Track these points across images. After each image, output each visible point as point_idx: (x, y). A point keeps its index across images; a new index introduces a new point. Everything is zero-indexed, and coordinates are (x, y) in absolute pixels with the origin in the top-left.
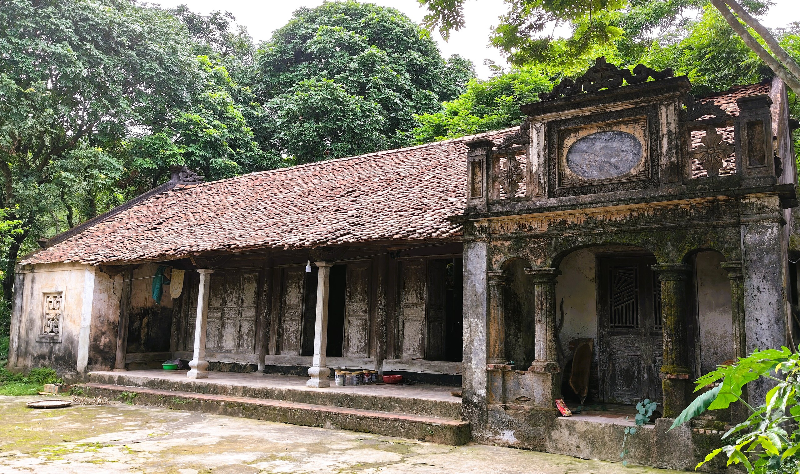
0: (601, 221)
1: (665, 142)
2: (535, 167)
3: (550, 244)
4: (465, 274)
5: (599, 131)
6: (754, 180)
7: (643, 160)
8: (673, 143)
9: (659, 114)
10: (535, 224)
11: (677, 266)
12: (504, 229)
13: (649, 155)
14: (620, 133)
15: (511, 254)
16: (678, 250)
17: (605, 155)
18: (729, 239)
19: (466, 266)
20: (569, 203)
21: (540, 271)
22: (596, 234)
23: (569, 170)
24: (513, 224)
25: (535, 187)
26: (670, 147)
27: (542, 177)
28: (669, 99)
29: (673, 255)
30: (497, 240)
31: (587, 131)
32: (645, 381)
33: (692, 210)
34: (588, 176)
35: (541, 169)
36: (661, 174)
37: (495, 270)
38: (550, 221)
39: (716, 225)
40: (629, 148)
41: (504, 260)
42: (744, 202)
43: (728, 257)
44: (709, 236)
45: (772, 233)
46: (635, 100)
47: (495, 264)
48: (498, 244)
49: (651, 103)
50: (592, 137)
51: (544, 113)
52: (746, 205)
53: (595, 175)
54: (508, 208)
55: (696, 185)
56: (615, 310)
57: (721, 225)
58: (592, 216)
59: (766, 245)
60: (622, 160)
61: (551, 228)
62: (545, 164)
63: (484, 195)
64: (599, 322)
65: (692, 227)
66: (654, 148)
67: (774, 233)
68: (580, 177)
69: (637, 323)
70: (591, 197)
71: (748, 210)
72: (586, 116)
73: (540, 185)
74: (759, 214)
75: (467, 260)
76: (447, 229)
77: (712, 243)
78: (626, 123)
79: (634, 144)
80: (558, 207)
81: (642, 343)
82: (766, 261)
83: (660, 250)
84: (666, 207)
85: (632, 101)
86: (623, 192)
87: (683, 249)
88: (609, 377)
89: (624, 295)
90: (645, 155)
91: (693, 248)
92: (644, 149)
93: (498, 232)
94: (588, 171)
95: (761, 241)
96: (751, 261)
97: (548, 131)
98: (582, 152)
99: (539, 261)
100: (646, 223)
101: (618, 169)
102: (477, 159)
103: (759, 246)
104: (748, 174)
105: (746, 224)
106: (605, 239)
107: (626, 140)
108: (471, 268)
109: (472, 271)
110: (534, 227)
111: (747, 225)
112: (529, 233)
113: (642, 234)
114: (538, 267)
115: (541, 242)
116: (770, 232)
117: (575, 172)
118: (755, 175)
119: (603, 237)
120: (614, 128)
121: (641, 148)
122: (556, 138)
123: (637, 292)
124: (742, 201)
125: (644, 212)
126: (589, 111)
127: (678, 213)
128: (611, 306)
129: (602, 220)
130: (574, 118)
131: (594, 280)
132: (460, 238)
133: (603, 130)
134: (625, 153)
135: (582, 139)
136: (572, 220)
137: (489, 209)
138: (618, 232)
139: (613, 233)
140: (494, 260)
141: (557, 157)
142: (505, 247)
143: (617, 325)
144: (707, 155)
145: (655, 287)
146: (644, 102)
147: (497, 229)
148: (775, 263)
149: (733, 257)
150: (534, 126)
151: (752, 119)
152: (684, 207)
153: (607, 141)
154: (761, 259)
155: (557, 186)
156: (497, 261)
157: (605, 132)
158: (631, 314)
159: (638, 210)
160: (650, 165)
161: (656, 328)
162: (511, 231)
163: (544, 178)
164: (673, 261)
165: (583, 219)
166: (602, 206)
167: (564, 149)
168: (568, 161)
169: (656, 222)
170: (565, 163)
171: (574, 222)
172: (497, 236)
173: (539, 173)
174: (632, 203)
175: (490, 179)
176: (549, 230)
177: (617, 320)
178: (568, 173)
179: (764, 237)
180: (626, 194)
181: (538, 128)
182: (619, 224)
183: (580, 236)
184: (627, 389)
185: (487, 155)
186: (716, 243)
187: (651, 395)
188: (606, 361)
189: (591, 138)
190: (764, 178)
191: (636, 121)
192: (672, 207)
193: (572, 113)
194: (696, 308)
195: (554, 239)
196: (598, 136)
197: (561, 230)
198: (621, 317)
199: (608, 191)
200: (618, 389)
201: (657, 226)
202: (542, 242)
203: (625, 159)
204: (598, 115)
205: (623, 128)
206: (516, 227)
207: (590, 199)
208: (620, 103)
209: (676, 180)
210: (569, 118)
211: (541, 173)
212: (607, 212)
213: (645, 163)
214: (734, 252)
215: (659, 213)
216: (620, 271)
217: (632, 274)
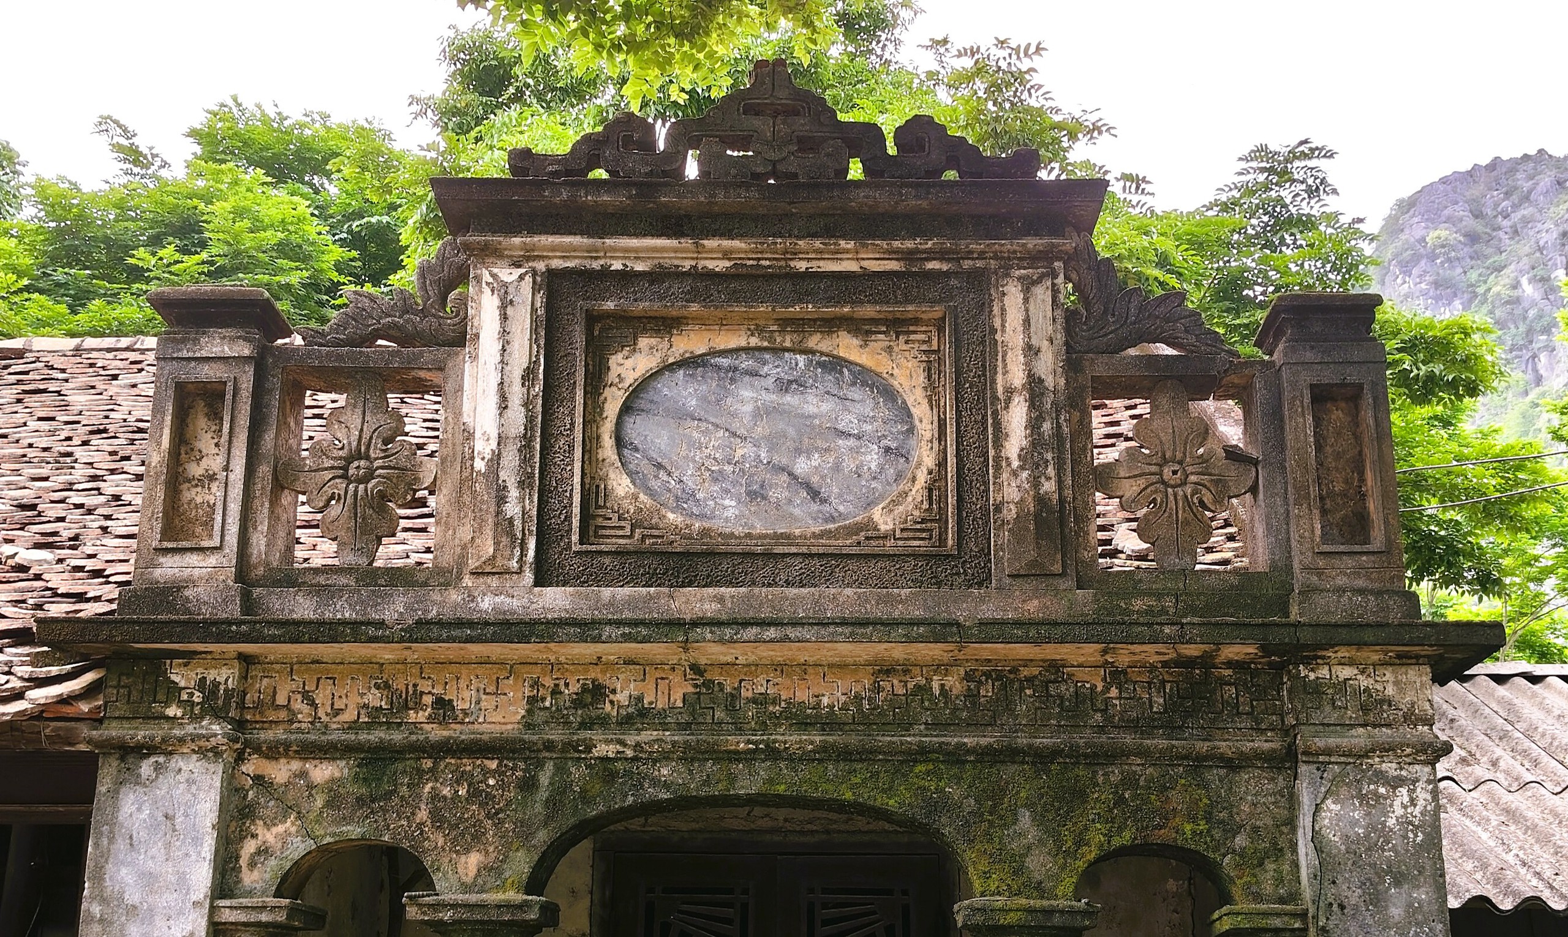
0: (754, 701)
1: (1017, 417)
2: (484, 447)
3: (528, 785)
4: (90, 907)
5: (754, 341)
6: (1345, 599)
7: (922, 477)
8: (1047, 426)
9: (996, 310)
10: (466, 694)
11: (1062, 912)
12: (313, 704)
13: (951, 461)
14: (835, 364)
15: (337, 822)
16: (1059, 842)
17: (773, 442)
18: (1251, 815)
19: (100, 869)
20: (627, 615)
21: (482, 906)
22: (735, 756)
23: (626, 481)
24: (360, 685)
25: (479, 530)
26: (1036, 442)
27: (514, 493)
28: (1033, 258)
29: (1039, 864)
30: (273, 752)
31: (707, 335)
33: (1114, 692)
34: (702, 516)
35: (511, 459)
36: (1000, 538)
37: (250, 893)
38: (536, 684)
39: (1206, 758)
40: (867, 428)
41: (299, 847)
42: (1312, 676)
43: (1249, 885)
44: (1177, 799)
45: (1413, 802)
46: (909, 244)
47: (252, 865)
48: (280, 772)
49: (967, 264)
50: (724, 362)
51: (532, 232)
52: (1316, 690)
53: (730, 513)
54: (343, 611)
55: (1128, 596)
57: (1222, 758)
58: (718, 679)
59: (1394, 849)
60: (837, 468)
61: (540, 717)
62: (527, 439)
63: (232, 539)
65: (1112, 755)
66: (972, 433)
67: (1421, 803)
68: (671, 516)
70: (721, 600)
71: (1328, 708)
72: (711, 275)
73: (504, 526)
74: (1364, 725)
75: (112, 840)
76: (16, 683)
77: (1188, 827)
78: (861, 329)
79: (884, 412)
80: (595, 623)
82: (1396, 912)
83: (990, 841)
84: (1015, 670)
85: (897, 244)
86: (849, 591)
87: (1080, 842)
90: (929, 461)
91: (1117, 842)
92: (928, 435)
93: (283, 715)
94: (700, 496)
95: (1375, 830)
96: (1342, 907)
97: (549, 306)
98: (682, 415)
99: (473, 861)
100: (936, 725)
101: (824, 501)
102: (208, 373)
103: (1369, 849)
104: (1319, 575)
105: (1320, 758)
106: (770, 781)
107: (856, 393)
108: (130, 880)
109: (133, 896)
110: (460, 705)
111: (1322, 767)
112: (436, 733)
113: (920, 768)
114: (466, 888)
115: (486, 773)
116: (1406, 799)
117: (651, 493)
118: (1341, 581)
119: (763, 770)
120: (814, 341)
121: (911, 430)
122: (579, 339)
124: (1303, 671)
125: (929, 680)
126: (726, 255)
127: (1061, 697)
129: (762, 701)
130: (658, 276)
132: (85, 731)
133: (772, 340)
134: (852, 442)
135: (682, 363)
136: (633, 689)
137: (249, 604)
138: (825, 753)
139: (807, 758)
140: (249, 847)
141: (579, 420)
142: (311, 787)
144: (1161, 487)
146: (941, 255)
147: (281, 700)
148: (1426, 921)
149: (1268, 888)
150: (487, 277)
151: (1328, 376)
152: (1081, 674)
153: (784, 386)
154: (1376, 900)
155: (575, 538)
156: (264, 851)
157: (778, 351)
159: (906, 672)
160: (951, 500)
162: (349, 716)
163: (522, 500)
164: (1039, 889)
165: (680, 690)
166: (787, 639)
167: (608, 392)
168: (620, 442)
169: (973, 725)
170: (608, 449)
171: (640, 699)
172: (278, 734)
173: (503, 475)
174: (910, 640)
175: (264, 470)
176: (528, 725)
178: (620, 491)
179: (1386, 815)
180: (862, 600)
181: (505, 285)
182: (829, 722)
183: (665, 757)
185: (260, 363)
186: (1203, 826)
189: (718, 368)
190: (1378, 593)
191: (898, 326)
192: (1035, 671)
193: (655, 249)
195: (550, 766)
196: (746, 363)
197: (584, 725)
199: (788, 583)
201: (984, 741)
202: (493, 773)
203: (849, 465)
204: (755, 277)
205: (847, 346)
206: (375, 698)
207: (715, 606)
208: (851, 245)
209: (1057, 568)
210: (640, 267)
211: (509, 475)
212: (780, 668)
213: (930, 490)
214: (1270, 866)
215: (987, 691)
216: (685, 907)
217: (729, 921)
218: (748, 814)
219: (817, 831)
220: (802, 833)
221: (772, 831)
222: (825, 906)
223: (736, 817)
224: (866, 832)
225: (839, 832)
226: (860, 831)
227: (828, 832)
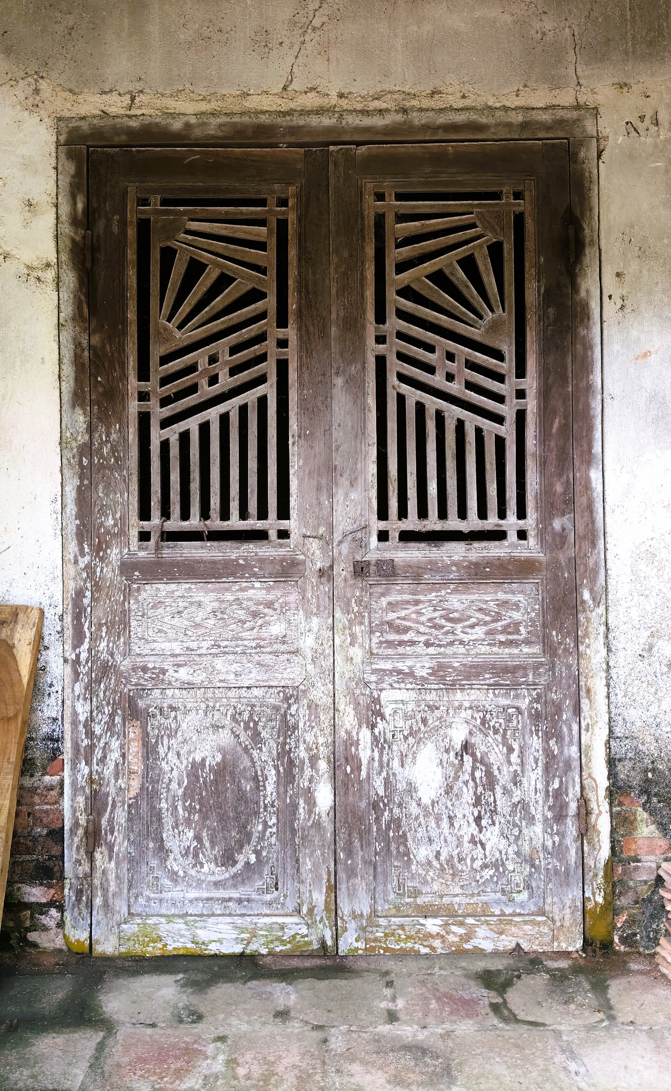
32: (318, 825)
56: (165, 445)
64: (72, 508)
69: (284, 513)
81: (309, 615)
88: (121, 816)
89: (213, 359)
123: (283, 343)
128: (144, 419)
131: (50, 275)
143: (175, 524)
145: (381, 318)
158: (253, 465)
161: (383, 536)
177: (175, 496)
184: (222, 874)
187: (352, 894)
188: (110, 726)
194: (590, 429)
198: (195, 486)
200: (173, 876)
216: (194, 226)
217: (261, 246)
218: (285, 88)
219: (387, 110)
220: (365, 112)
221: (320, 111)
222: (402, 218)
223: (267, 93)
224: (462, 109)
225: (421, 110)
226: (452, 109)
227: (405, 111)
